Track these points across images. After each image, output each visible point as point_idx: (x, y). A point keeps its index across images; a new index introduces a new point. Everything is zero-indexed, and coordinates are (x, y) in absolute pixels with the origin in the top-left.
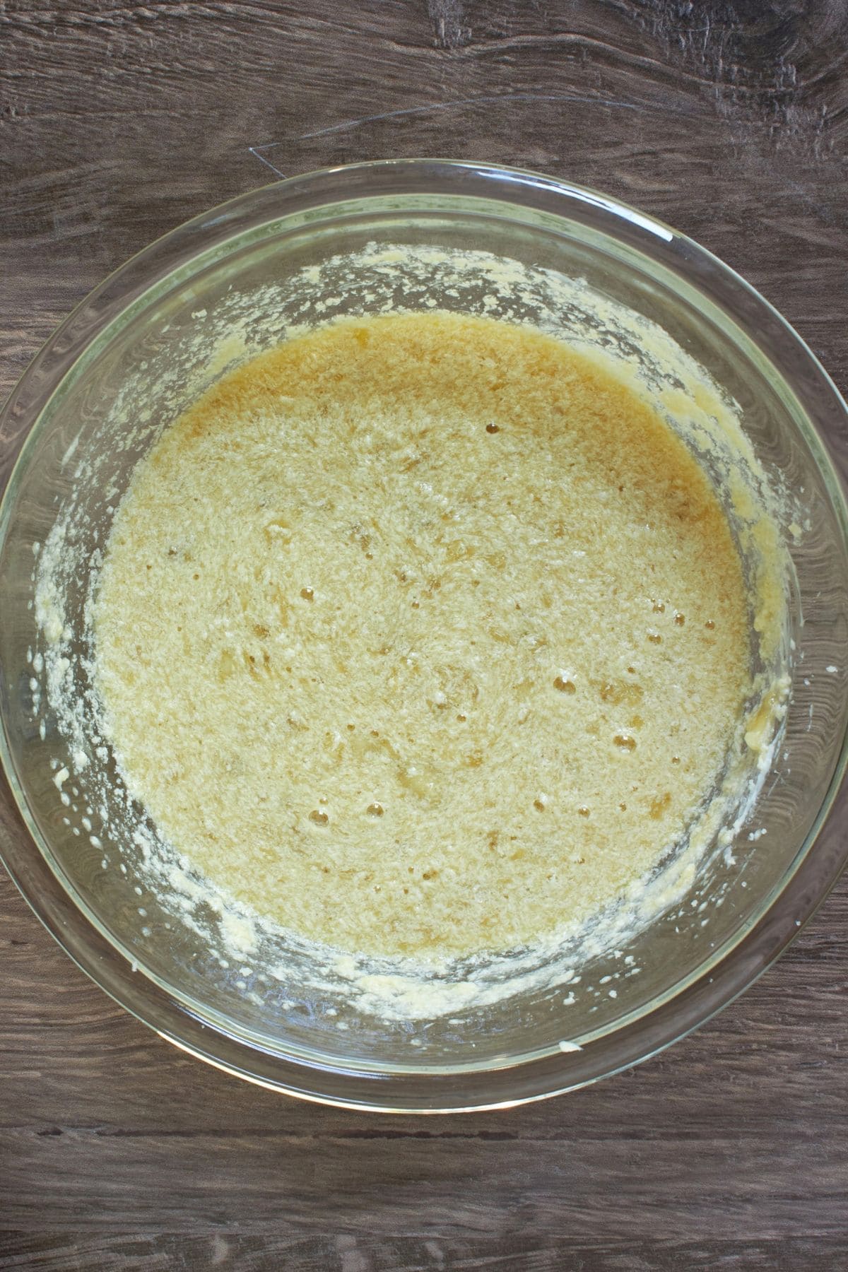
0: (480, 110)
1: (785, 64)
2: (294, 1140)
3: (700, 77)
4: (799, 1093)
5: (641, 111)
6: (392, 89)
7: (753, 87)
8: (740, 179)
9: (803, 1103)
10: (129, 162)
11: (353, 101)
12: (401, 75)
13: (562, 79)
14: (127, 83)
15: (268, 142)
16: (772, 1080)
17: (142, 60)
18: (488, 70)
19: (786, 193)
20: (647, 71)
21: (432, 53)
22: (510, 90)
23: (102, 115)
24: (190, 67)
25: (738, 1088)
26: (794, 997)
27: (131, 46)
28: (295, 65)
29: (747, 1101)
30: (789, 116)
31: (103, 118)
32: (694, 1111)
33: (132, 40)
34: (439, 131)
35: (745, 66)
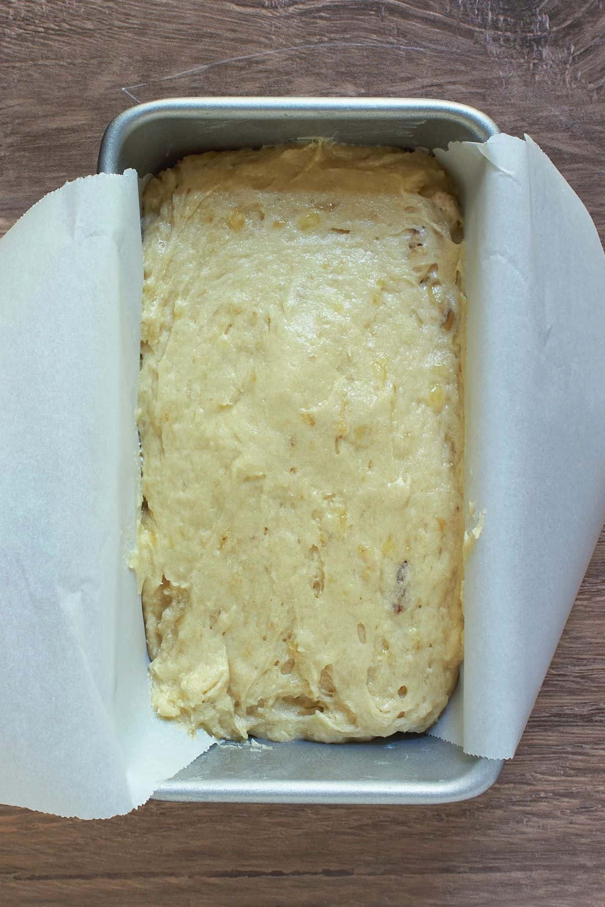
0: (303, 55)
1: (540, 14)
2: (173, 880)
3: (474, 25)
4: (579, 832)
5: (429, 53)
6: (232, 40)
7: (516, 32)
8: (508, 104)
9: (583, 840)
10: (28, 100)
11: (202, 50)
12: (239, 29)
13: (366, 30)
14: (26, 40)
15: (136, 83)
16: (559, 822)
17: (37, 21)
18: (308, 24)
19: (545, 114)
20: (433, 22)
21: (264, 11)
22: (326, 39)
23: (7, 65)
24: (74, 26)
25: (531, 829)
26: (574, 753)
27: (28, 11)
28: (157, 23)
29: (538, 840)
30: (544, 55)
31: (7, 67)
32: (495, 850)
33: (29, 7)
34: (271, 72)
35: (509, 16)
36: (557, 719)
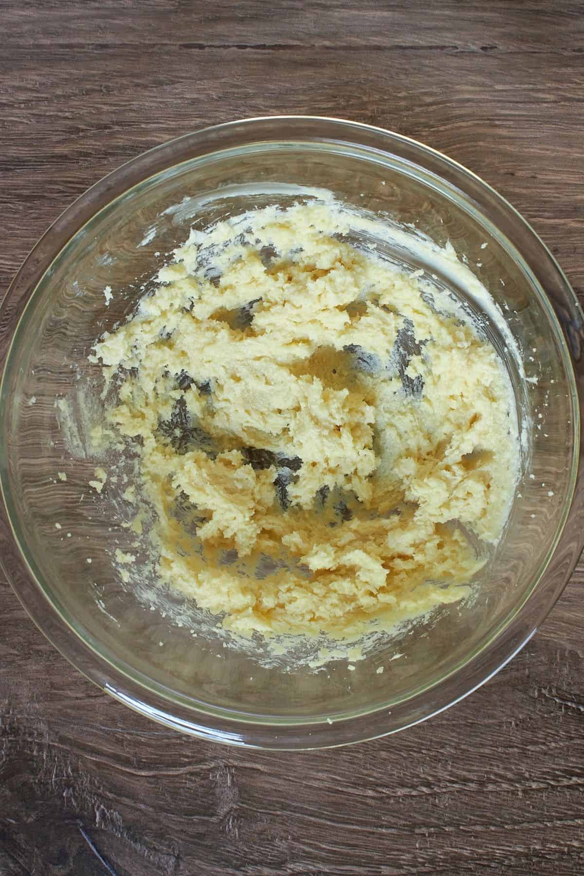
2: (327, 43)
3: (58, 747)
5: (97, 725)
7: (24, 741)
8: (32, 680)
13: (149, 746)
14: (438, 743)
16: (11, 83)
17: (428, 758)
18: (199, 752)
20: (94, 751)
21: (236, 763)
23: (454, 722)
24: (396, 754)
25: (33, 78)
27: (435, 768)
29: (28, 69)
32: (63, 62)
33: (436, 772)
35: (28, 755)
36: (8, 167)
